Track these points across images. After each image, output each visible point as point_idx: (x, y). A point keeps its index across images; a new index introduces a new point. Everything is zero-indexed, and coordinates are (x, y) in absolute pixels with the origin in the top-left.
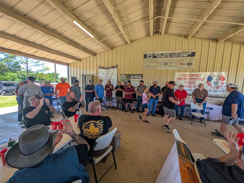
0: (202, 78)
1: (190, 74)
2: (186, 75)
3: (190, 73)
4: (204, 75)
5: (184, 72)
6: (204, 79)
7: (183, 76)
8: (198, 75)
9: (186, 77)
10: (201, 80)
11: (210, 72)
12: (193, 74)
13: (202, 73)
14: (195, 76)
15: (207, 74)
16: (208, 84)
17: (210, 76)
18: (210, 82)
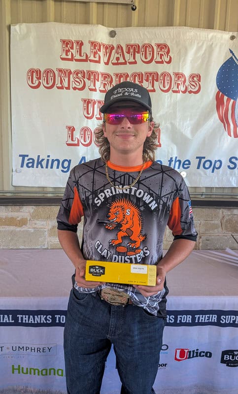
0: (187, 73)
1: (114, 42)
2: (87, 49)
3: (112, 34)
4: (199, 49)
5: (75, 23)
6: (199, 80)
7: (70, 53)
8: (166, 50)
9: (91, 61)
10: (184, 92)
11: (231, 34)
12: (132, 43)
13: (188, 33)
14: (148, 53)
15: (213, 45)
16: (222, 121)
17: (233, 57)
18: (232, 101)
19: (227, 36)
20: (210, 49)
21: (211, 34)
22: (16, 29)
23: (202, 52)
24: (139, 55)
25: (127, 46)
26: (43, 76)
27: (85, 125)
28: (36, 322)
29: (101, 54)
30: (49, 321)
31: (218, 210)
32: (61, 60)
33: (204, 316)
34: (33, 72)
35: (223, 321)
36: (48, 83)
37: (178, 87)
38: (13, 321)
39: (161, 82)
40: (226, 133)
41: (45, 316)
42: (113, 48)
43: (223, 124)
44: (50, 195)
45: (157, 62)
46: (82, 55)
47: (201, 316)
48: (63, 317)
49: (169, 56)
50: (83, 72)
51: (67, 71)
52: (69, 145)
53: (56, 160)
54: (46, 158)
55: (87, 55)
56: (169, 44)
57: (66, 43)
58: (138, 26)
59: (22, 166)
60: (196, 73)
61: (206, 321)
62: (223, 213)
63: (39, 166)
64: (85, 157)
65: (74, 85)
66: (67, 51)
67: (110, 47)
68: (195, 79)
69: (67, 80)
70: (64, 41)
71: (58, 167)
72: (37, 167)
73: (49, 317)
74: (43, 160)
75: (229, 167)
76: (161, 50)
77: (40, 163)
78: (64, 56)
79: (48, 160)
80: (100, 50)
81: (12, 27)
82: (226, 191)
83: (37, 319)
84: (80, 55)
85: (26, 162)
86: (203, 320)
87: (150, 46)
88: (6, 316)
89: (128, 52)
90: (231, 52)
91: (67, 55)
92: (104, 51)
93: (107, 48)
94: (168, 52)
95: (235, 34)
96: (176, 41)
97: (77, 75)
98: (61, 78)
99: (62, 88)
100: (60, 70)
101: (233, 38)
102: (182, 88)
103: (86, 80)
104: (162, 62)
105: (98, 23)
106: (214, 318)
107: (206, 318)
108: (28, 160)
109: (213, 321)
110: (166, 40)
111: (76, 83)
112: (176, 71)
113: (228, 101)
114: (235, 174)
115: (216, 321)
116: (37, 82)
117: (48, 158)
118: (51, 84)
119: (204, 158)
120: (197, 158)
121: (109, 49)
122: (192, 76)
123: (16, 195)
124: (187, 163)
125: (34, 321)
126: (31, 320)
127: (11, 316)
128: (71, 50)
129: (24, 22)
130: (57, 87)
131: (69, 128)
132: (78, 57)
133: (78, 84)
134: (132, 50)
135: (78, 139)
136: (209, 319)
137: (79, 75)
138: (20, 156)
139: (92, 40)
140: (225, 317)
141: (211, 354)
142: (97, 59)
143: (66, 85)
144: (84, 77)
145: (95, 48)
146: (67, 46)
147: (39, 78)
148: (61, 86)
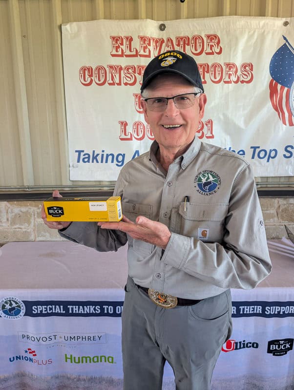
0: (239, 63)
1: (164, 35)
2: (136, 44)
3: (162, 27)
4: (250, 37)
5: (124, 19)
6: (252, 69)
7: (120, 49)
8: (216, 41)
9: (141, 56)
10: (236, 82)
11: (284, 20)
12: (182, 35)
13: (238, 23)
14: (198, 45)
15: (266, 33)
16: (276, 109)
17: (287, 44)
18: (286, 89)
19: (279, 22)
20: (262, 37)
21: (262, 21)
22: (67, 28)
23: (254, 41)
24: (189, 47)
25: (177, 39)
26: (95, 73)
27: (137, 120)
28: (85, 312)
29: (151, 48)
30: (98, 311)
31: (273, 200)
32: (111, 56)
33: (248, 307)
34: (85, 70)
35: (268, 312)
36: (99, 80)
37: (229, 78)
38: (64, 312)
39: (212, 73)
40: (281, 122)
41: (94, 307)
42: (163, 41)
43: (277, 113)
44: (106, 189)
45: (207, 54)
46: (132, 50)
47: (246, 307)
48: (111, 308)
49: (219, 47)
50: (134, 68)
51: (118, 67)
52: (122, 139)
53: (111, 154)
54: (101, 153)
55: (137, 51)
56: (219, 35)
57: (115, 39)
58: (188, 18)
59: (78, 161)
60: (248, 62)
61: (251, 312)
62: (278, 202)
63: (95, 160)
64: (138, 151)
65: (125, 81)
66: (117, 48)
67: (160, 40)
68: (247, 68)
69: (118, 76)
70: (114, 38)
71: (112, 162)
72: (93, 162)
73: (98, 308)
74: (98, 155)
75: (285, 156)
76: (211, 41)
77: (95, 158)
78: (114, 52)
79: (103, 155)
80: (149, 44)
81: (63, 27)
82: (282, 180)
83: (87, 309)
84: (130, 51)
85: (82, 157)
86: (248, 311)
87: (200, 37)
88: (57, 307)
89: (178, 45)
90: (285, 38)
91: (117, 51)
92: (154, 44)
93: (157, 42)
94: (219, 43)
95: (288, 20)
96: (226, 31)
97: (128, 70)
98: (112, 74)
99: (113, 84)
100: (111, 67)
101: (286, 24)
102: (234, 78)
103: (137, 75)
104: (212, 53)
105: (147, 18)
106: (259, 309)
107: (251, 309)
108: (84, 155)
109: (258, 312)
110: (216, 31)
111: (127, 78)
112: (227, 62)
113: (282, 89)
114: (291, 163)
115: (261, 312)
116: (89, 79)
117: (103, 153)
118: (102, 81)
119: (259, 147)
120: (252, 148)
121: (160, 42)
122: (244, 66)
123: (74, 189)
124: (241, 153)
125: (84, 311)
126: (81, 311)
127: (62, 307)
128: (121, 46)
129: (75, 21)
130: (108, 83)
131: (122, 123)
132: (128, 53)
133: (129, 79)
134: (182, 43)
135: (131, 134)
136: (254, 310)
137: (130, 70)
138: (76, 151)
139: (142, 35)
140: (269, 308)
141: (257, 345)
142: (147, 53)
143: (117, 81)
144: (134, 72)
145: (144, 43)
146: (117, 43)
147: (91, 76)
148: (112, 82)
